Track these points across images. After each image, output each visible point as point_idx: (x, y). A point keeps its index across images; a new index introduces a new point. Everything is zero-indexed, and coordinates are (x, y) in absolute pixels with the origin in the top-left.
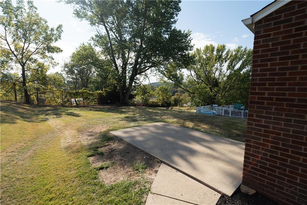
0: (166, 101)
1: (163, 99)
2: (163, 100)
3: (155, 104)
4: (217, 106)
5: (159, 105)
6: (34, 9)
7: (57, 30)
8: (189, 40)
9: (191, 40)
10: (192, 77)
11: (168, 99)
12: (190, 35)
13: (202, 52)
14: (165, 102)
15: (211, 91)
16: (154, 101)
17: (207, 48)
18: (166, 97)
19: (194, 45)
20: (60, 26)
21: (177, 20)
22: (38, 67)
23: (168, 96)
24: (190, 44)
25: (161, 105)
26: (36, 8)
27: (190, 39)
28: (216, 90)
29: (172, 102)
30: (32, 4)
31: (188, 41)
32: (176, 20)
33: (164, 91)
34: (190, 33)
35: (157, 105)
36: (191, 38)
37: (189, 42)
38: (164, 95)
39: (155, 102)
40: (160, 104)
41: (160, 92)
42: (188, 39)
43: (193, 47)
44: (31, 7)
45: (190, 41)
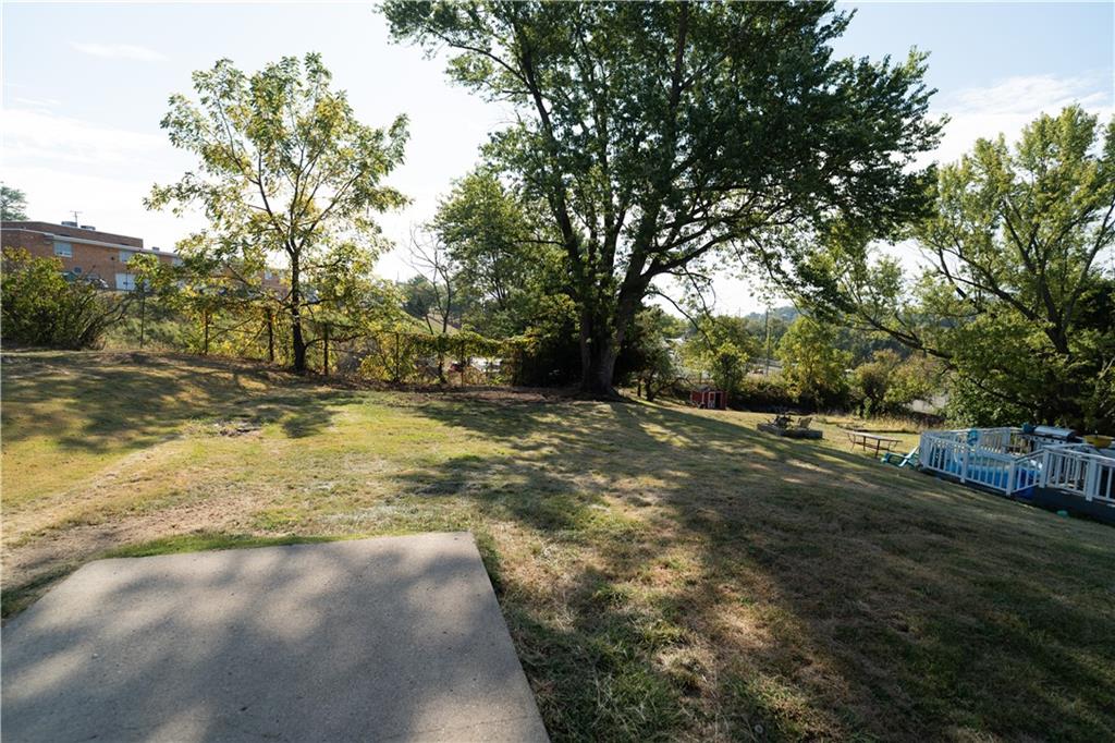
0: (822, 385)
1: (811, 377)
2: (809, 379)
3: (771, 394)
4: (1065, 433)
5: (790, 399)
6: (324, 79)
7: (392, 135)
8: (913, 97)
9: (925, 98)
10: (947, 280)
11: (833, 374)
12: (920, 73)
13: (1013, 153)
14: (816, 387)
15: (1063, 349)
16: (767, 380)
17: (1044, 132)
18: (827, 368)
19: (946, 120)
20: (400, 119)
21: (852, 16)
22: (337, 257)
23: (833, 365)
24: (919, 118)
25: (800, 398)
26: (326, 73)
27: (920, 95)
28: (1087, 342)
29: (852, 388)
30: (316, 62)
31: (909, 107)
32: (846, 16)
33: (815, 340)
34: (921, 65)
35: (782, 398)
36: (922, 88)
37: (916, 107)
38: (816, 358)
39: (772, 387)
40: (794, 394)
41: (798, 346)
42: (906, 96)
43: (937, 130)
44: (314, 72)
45: (919, 102)
